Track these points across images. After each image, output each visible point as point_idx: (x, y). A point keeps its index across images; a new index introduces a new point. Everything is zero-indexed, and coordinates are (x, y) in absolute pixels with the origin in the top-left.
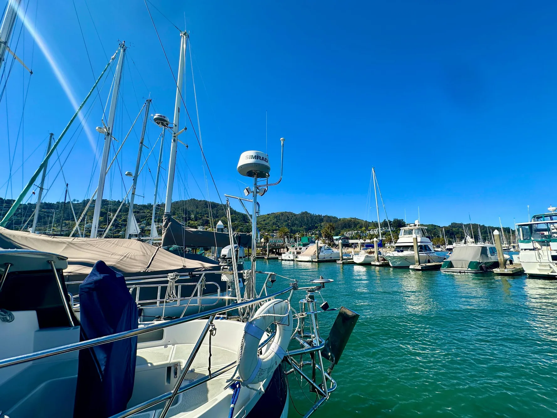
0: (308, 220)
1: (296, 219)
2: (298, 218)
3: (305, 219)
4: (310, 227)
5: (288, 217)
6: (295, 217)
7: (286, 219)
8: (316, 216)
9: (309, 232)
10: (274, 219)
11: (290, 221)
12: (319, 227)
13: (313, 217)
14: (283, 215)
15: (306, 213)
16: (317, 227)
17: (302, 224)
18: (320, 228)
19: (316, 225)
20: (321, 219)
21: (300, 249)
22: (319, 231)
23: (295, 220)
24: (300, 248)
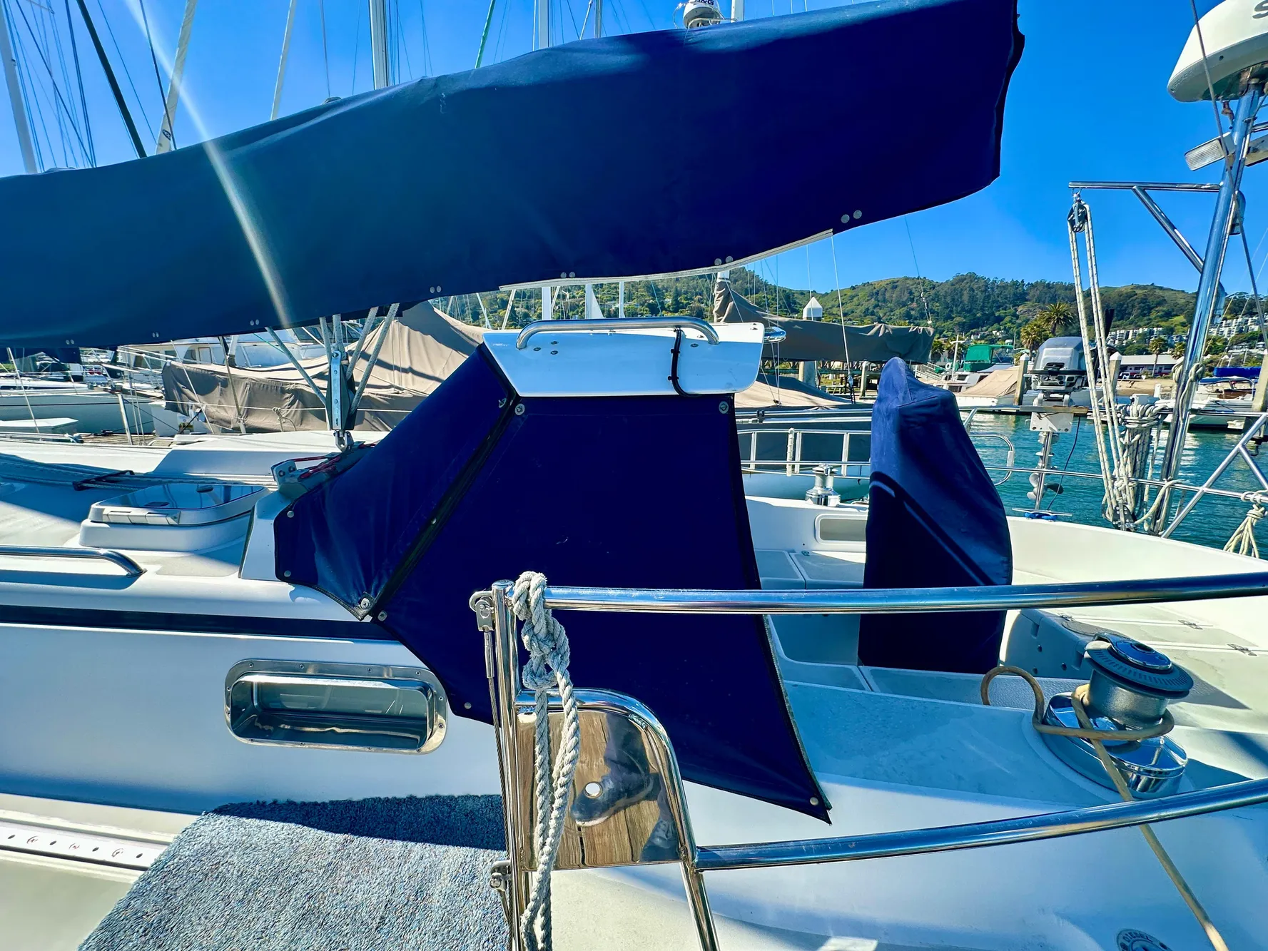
0: (973, 299)
1: (936, 298)
2: (942, 293)
3: (966, 298)
4: (979, 318)
5: (911, 293)
6: (932, 292)
7: (905, 299)
8: (1005, 287)
9: (972, 333)
10: (868, 300)
11: (914, 305)
12: (1007, 319)
13: (992, 289)
14: (896, 287)
15: (972, 277)
16: (999, 320)
17: (951, 311)
18: (1010, 321)
19: (997, 314)
20: (1019, 294)
21: (962, 377)
22: (1005, 329)
23: (933, 300)
24: (959, 376)
